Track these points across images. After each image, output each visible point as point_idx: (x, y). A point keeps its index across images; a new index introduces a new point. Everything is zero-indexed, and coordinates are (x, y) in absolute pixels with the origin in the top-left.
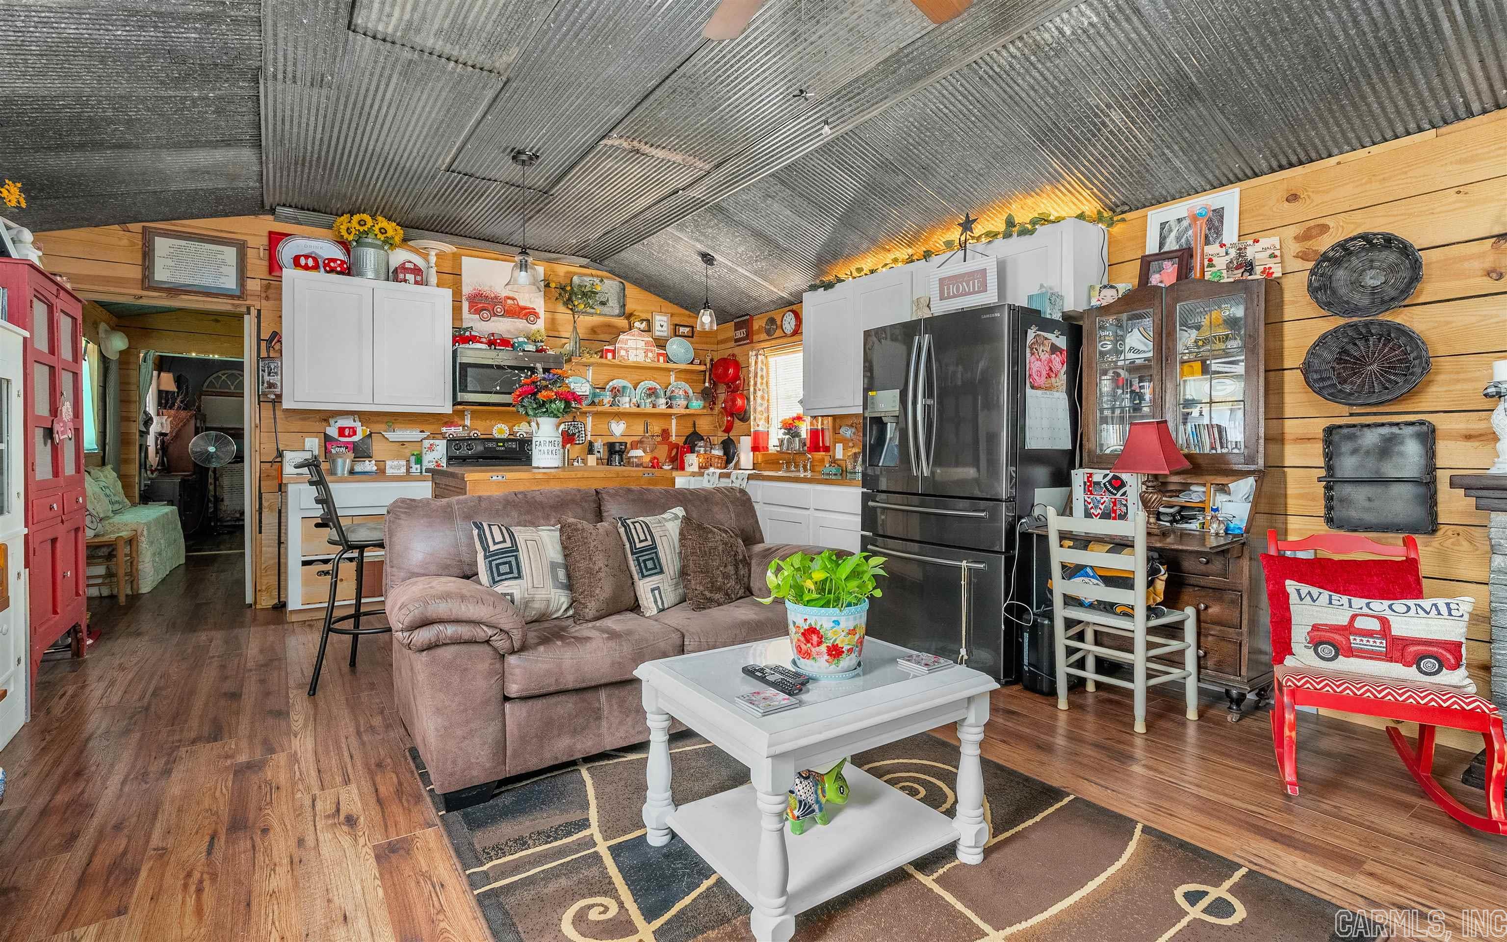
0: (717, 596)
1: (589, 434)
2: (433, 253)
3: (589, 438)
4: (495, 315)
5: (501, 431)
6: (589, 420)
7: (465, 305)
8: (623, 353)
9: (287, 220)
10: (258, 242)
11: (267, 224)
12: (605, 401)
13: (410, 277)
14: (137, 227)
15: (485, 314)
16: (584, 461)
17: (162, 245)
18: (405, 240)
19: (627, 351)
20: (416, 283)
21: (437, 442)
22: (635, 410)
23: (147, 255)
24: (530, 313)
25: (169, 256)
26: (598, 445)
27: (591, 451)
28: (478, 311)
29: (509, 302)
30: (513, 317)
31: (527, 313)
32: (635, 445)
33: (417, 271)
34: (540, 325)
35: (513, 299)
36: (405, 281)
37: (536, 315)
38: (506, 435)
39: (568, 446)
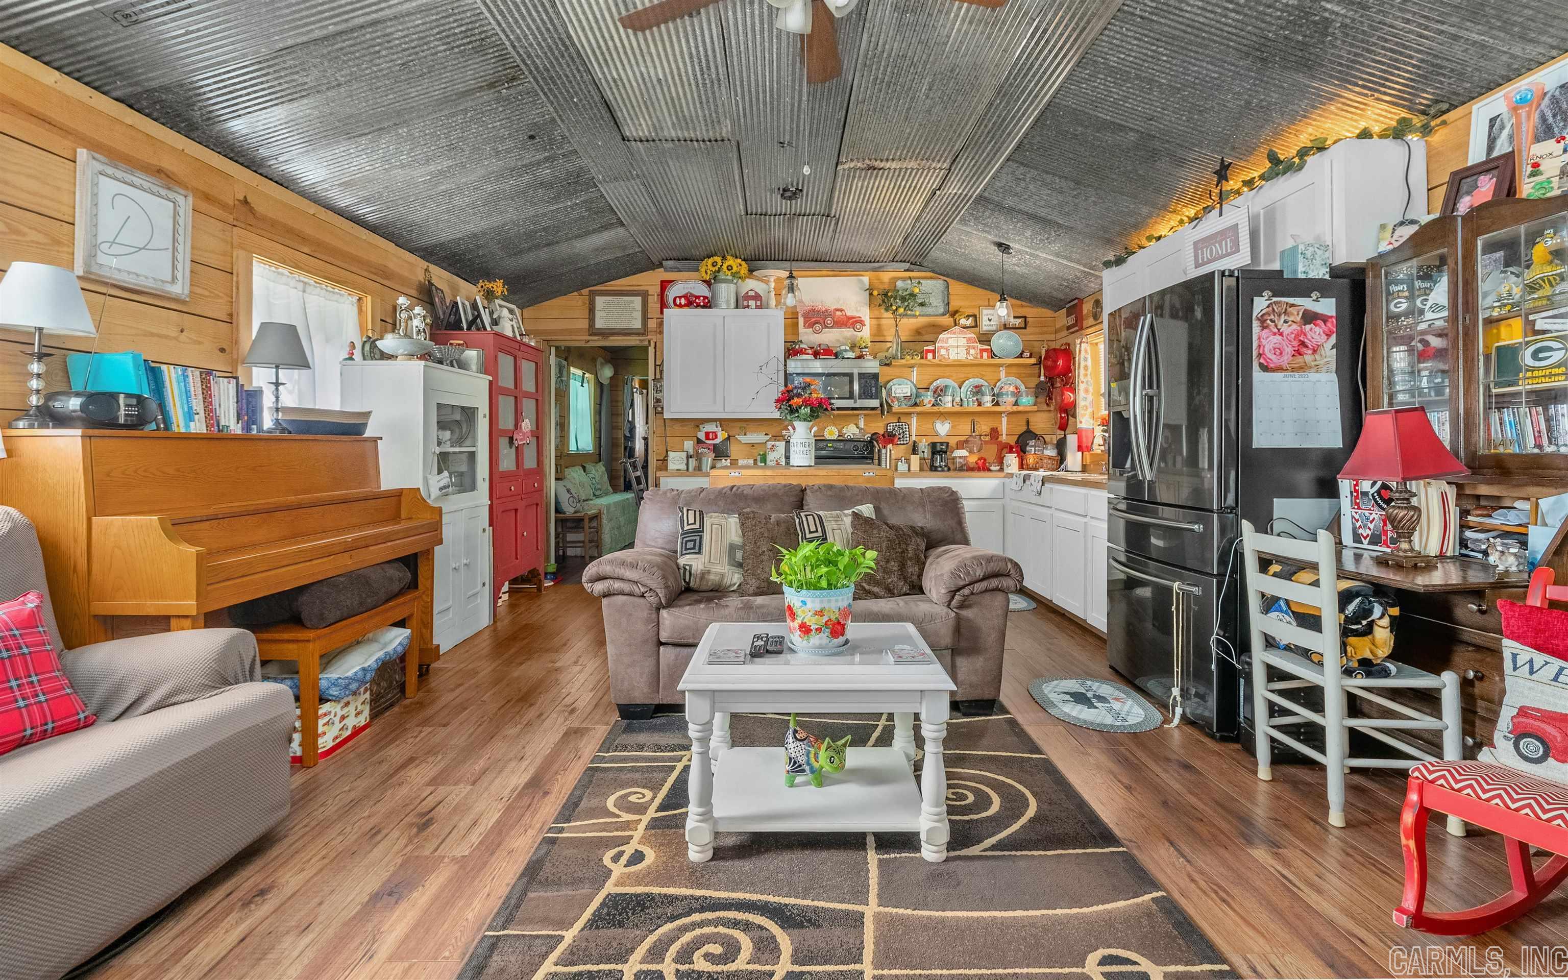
0: (876, 589)
1: (914, 434)
2: (772, 279)
3: (914, 438)
4: (826, 327)
5: (831, 433)
6: (914, 421)
7: (801, 321)
8: (943, 352)
9: (671, 270)
10: (655, 290)
11: (660, 275)
12: (926, 401)
13: (752, 303)
14: (585, 291)
15: (818, 327)
16: (908, 461)
17: (600, 301)
18: (751, 271)
19: (947, 350)
20: (757, 307)
21: (777, 443)
22: (957, 408)
23: (592, 310)
24: (857, 322)
25: (603, 310)
26: (923, 444)
27: (914, 451)
28: (811, 326)
29: (838, 313)
30: (841, 327)
31: (854, 322)
32: (960, 445)
33: (757, 297)
34: (865, 333)
35: (841, 310)
36: (748, 307)
37: (862, 323)
38: (835, 437)
39: (890, 446)
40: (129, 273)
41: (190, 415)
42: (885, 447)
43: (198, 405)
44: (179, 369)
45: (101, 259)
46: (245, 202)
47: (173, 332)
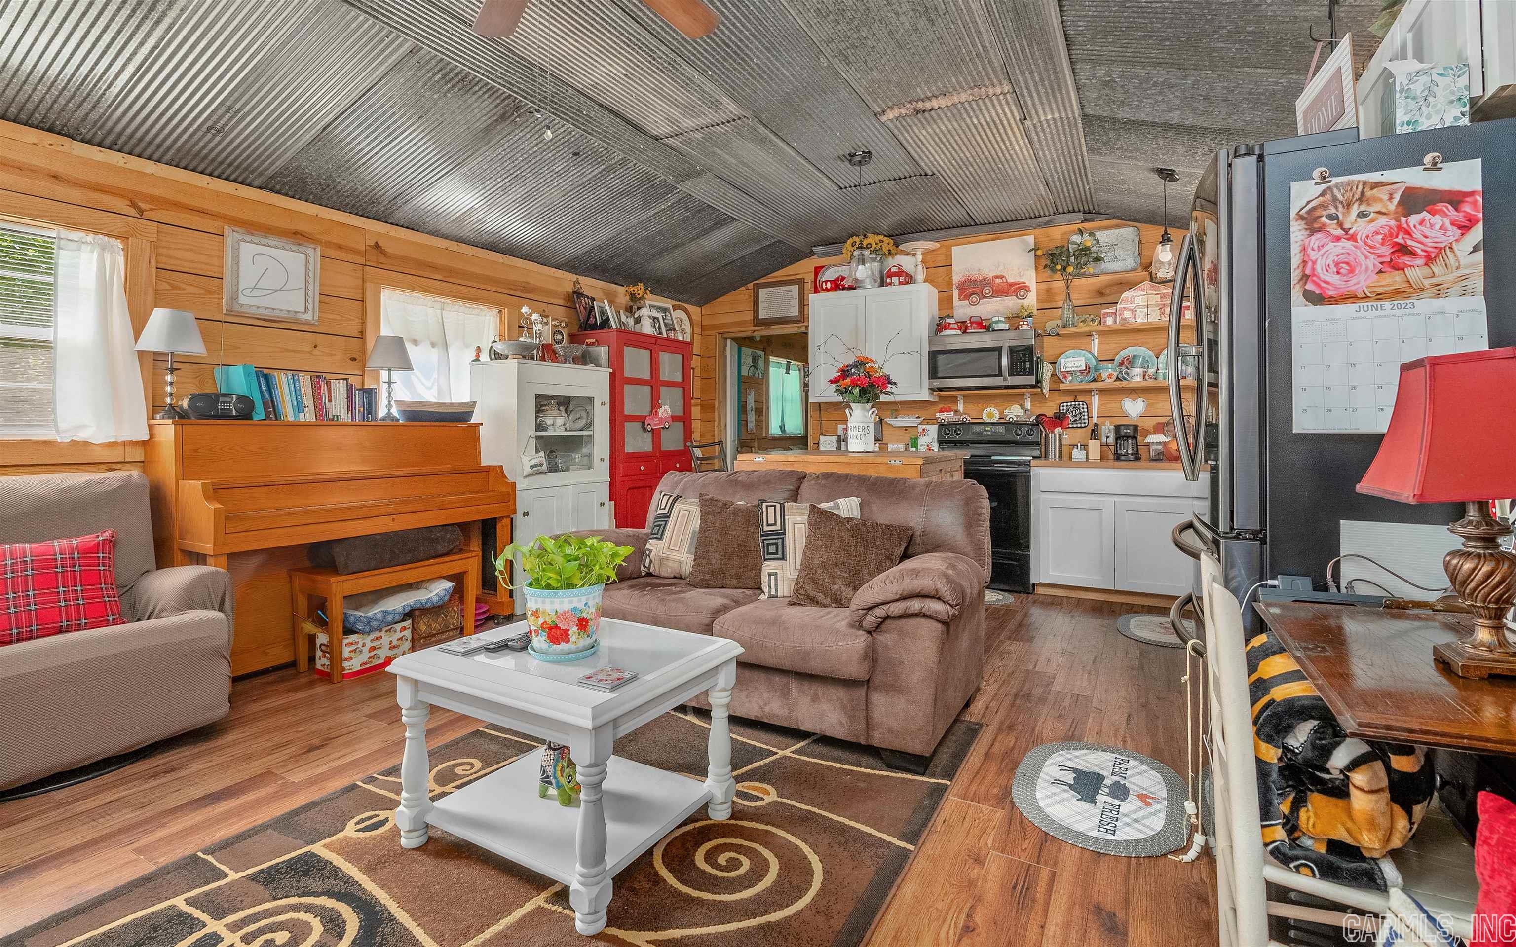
1: (1095, 415)
2: (919, 252)
3: (1095, 420)
4: (984, 297)
5: (990, 415)
6: (1095, 400)
7: (956, 293)
8: (1127, 314)
9: (822, 255)
10: (810, 278)
11: (815, 261)
12: (1104, 375)
13: (895, 280)
14: (750, 285)
15: (974, 298)
16: (1085, 447)
17: (763, 293)
18: (897, 245)
19: (1133, 311)
20: (900, 283)
21: (927, 427)
22: (1150, 383)
23: (756, 303)
24: (1021, 288)
25: (765, 301)
26: (1107, 429)
27: (1094, 434)
28: (967, 298)
29: (998, 281)
30: (1002, 296)
31: (1017, 289)
32: (1159, 429)
33: (900, 273)
34: (1031, 300)
35: (1002, 277)
36: (890, 284)
37: (1027, 289)
38: (995, 419)
39: (1058, 430)
40: (266, 308)
41: (300, 408)
42: (1053, 432)
43: (308, 400)
44: (290, 374)
45: (242, 300)
46: (377, 246)
47: (307, 348)
